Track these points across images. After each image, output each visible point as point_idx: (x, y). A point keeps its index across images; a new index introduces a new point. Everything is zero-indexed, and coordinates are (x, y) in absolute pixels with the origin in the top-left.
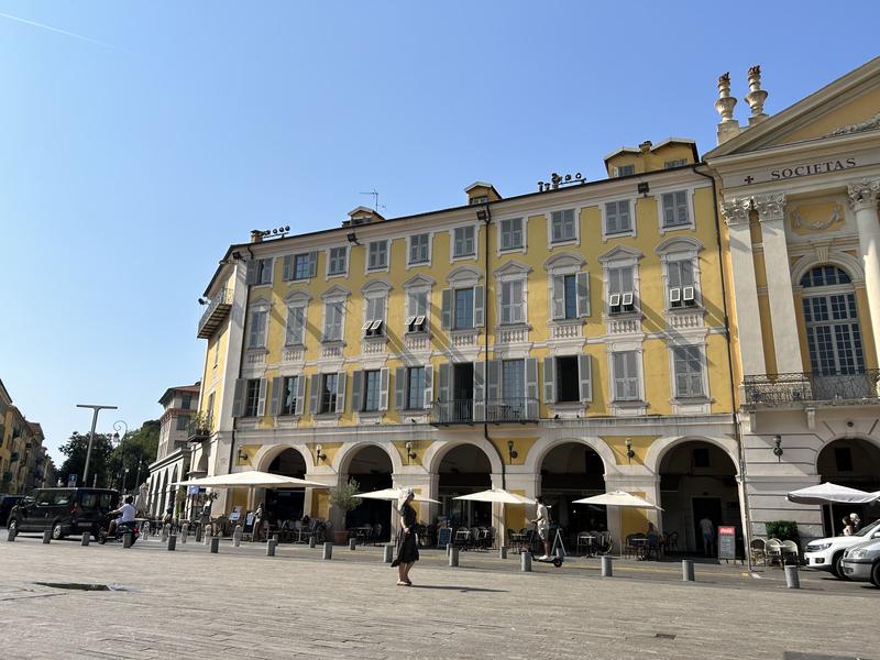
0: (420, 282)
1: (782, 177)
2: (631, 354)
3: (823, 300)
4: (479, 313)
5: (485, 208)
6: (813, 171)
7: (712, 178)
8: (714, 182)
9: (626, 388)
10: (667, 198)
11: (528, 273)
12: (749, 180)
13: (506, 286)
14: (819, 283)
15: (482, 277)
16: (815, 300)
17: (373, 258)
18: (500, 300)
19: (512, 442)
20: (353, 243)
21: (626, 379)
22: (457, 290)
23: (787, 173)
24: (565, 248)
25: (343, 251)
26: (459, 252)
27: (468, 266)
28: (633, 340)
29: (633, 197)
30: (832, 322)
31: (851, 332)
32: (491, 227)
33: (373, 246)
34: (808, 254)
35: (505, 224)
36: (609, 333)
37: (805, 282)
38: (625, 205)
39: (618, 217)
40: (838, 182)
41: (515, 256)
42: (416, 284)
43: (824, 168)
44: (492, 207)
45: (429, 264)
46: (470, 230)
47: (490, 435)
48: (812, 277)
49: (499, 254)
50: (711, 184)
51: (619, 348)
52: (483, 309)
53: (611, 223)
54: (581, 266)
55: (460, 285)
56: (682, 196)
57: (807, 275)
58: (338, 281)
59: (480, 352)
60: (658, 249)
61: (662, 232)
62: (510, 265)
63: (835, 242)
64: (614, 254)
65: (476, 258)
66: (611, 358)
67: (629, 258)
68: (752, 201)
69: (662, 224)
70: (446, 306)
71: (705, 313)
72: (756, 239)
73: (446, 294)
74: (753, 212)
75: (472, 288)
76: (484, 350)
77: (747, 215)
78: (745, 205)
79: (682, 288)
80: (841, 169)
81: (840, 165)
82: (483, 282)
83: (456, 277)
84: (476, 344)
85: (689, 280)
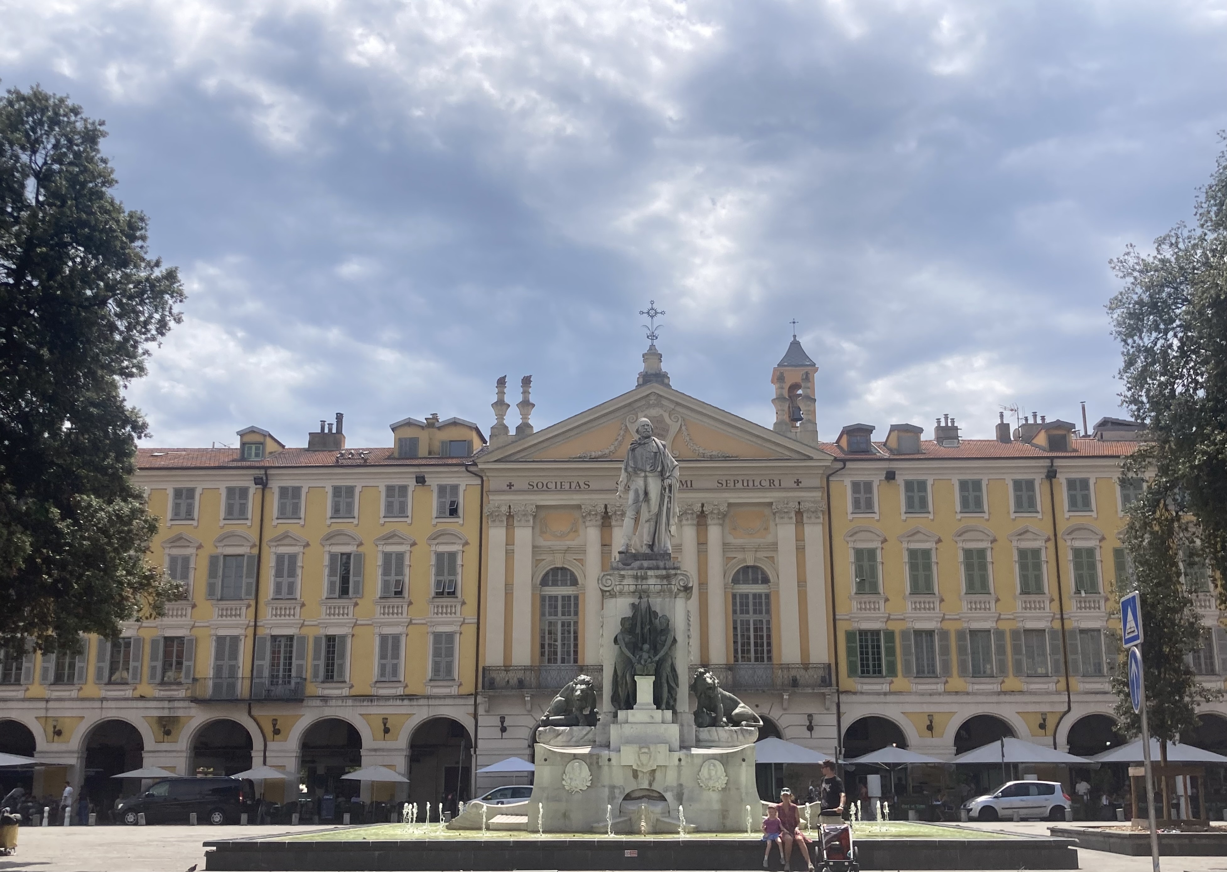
0: (182, 543)
1: (535, 488)
2: (396, 639)
3: (556, 597)
4: (249, 584)
5: (263, 472)
6: (559, 487)
7: (482, 477)
8: (482, 481)
9: (389, 669)
10: (442, 489)
11: (304, 547)
12: (510, 486)
13: (280, 558)
14: (555, 584)
15: (254, 545)
16: (550, 597)
18: (273, 572)
19: (275, 720)
21: (389, 662)
22: (225, 556)
23: (540, 485)
24: (342, 525)
26: (230, 513)
27: (239, 530)
28: (397, 624)
29: (411, 483)
30: (560, 618)
31: (572, 628)
32: (267, 491)
34: (548, 558)
35: (284, 491)
36: (378, 616)
37: (544, 582)
38: (403, 489)
39: (396, 500)
40: (575, 499)
41: (292, 527)
42: (177, 544)
43: (567, 486)
44: (270, 472)
45: (195, 523)
46: (244, 492)
47: (253, 713)
48: (550, 578)
49: (275, 522)
50: (480, 482)
51: (386, 631)
52: (254, 581)
53: (389, 506)
54: (358, 546)
55: (229, 551)
56: (455, 488)
57: (547, 574)
59: (248, 626)
60: (429, 539)
61: (434, 521)
62: (286, 536)
63: (567, 550)
64: (389, 538)
65: (249, 523)
66: (377, 641)
67: (402, 544)
68: (510, 506)
69: (434, 514)
70: (213, 573)
71: (463, 603)
72: (510, 541)
73: (213, 560)
74: (510, 516)
75: (243, 555)
76: (252, 624)
77: (505, 519)
78: (504, 509)
79: (446, 578)
80: (579, 489)
81: (579, 485)
82: (255, 551)
83: (225, 542)
84: (243, 617)
85: (453, 571)
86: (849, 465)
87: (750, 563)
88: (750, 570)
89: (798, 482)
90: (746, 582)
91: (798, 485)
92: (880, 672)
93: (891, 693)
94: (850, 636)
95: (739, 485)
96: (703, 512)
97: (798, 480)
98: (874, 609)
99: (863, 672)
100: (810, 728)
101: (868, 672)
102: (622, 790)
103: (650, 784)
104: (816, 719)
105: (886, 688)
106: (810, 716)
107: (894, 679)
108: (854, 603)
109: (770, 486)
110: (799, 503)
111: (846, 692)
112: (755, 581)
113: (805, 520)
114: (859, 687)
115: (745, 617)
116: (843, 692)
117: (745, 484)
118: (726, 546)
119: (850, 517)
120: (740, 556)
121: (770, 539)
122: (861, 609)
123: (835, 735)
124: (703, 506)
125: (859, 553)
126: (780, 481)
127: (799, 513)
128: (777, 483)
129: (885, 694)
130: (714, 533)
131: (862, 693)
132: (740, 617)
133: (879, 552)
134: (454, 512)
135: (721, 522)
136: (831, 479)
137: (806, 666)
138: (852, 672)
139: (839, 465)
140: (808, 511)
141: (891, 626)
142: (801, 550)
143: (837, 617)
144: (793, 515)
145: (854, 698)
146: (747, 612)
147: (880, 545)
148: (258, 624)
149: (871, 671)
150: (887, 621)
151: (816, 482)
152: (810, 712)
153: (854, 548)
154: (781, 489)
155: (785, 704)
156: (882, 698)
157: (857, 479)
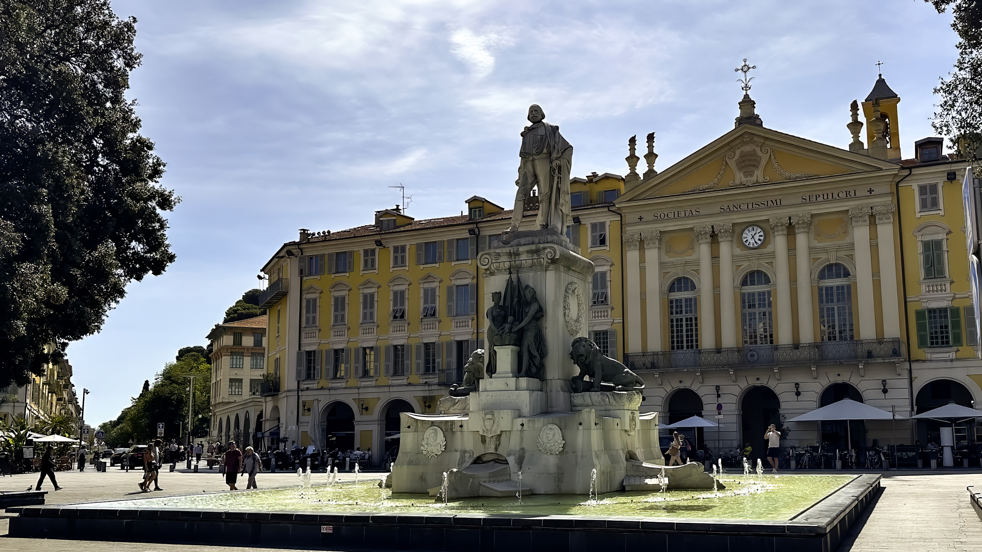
0: (431, 279)
1: (659, 218)
3: (681, 301)
4: (472, 304)
5: (475, 227)
6: (676, 216)
7: (621, 215)
8: (621, 217)
10: (594, 226)
12: (641, 218)
14: (679, 290)
15: (474, 278)
16: (677, 300)
17: (396, 258)
20: (381, 247)
22: (457, 286)
23: (662, 216)
25: (373, 251)
26: (458, 257)
27: (465, 268)
30: (684, 316)
31: (694, 322)
33: (396, 249)
34: (673, 270)
37: (671, 289)
40: (689, 224)
42: (428, 280)
43: (683, 215)
44: (480, 226)
45: (437, 266)
48: (676, 285)
50: (619, 218)
52: (475, 302)
55: (459, 282)
56: (603, 224)
57: (673, 282)
58: (370, 274)
59: (472, 333)
61: (589, 251)
63: (686, 263)
65: (470, 262)
68: (640, 234)
69: (589, 244)
70: (450, 299)
71: (612, 309)
72: (642, 260)
73: (450, 289)
74: (642, 242)
75: (468, 285)
76: (476, 331)
77: (638, 244)
78: (636, 236)
79: (599, 291)
80: (692, 216)
81: (692, 213)
82: (475, 281)
83: (456, 276)
84: (470, 327)
85: (604, 286)
86: (914, 171)
87: (833, 261)
88: (834, 267)
89: (871, 191)
90: (830, 277)
91: (871, 193)
92: (947, 343)
93: (957, 359)
94: (920, 314)
95: (821, 199)
96: (790, 224)
97: (870, 189)
98: (941, 290)
99: (932, 343)
100: (885, 391)
101: (937, 343)
102: (472, 454)
103: (496, 449)
104: (890, 384)
105: (952, 355)
106: (884, 381)
107: (960, 348)
108: (924, 288)
109: (847, 196)
110: (871, 208)
111: (917, 361)
112: (838, 276)
113: (877, 222)
114: (929, 356)
115: (830, 305)
116: (913, 361)
117: (825, 197)
118: (811, 250)
119: (918, 215)
120: (824, 256)
121: (848, 240)
122: (929, 291)
123: (907, 395)
124: (790, 218)
125: (927, 245)
126: (855, 191)
127: (872, 216)
128: (852, 194)
129: (952, 361)
130: (802, 240)
131: (931, 361)
132: (826, 306)
133: (944, 242)
134: (603, 242)
135: (806, 230)
136: (900, 185)
137: (880, 341)
138: (922, 343)
139: (906, 172)
140: (880, 214)
141: (956, 304)
142: (874, 247)
143: (908, 300)
144: (867, 218)
145: (924, 365)
146: (832, 301)
147: (945, 236)
148: (480, 331)
149: (940, 342)
150: (953, 299)
151: (887, 189)
152: (883, 378)
153: (922, 241)
154: (856, 197)
155: (862, 373)
156: (949, 364)
157: (922, 183)
